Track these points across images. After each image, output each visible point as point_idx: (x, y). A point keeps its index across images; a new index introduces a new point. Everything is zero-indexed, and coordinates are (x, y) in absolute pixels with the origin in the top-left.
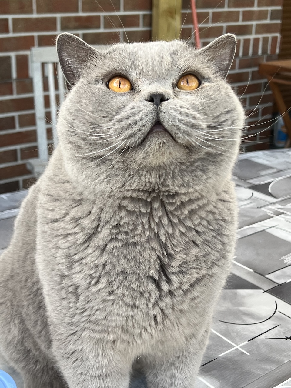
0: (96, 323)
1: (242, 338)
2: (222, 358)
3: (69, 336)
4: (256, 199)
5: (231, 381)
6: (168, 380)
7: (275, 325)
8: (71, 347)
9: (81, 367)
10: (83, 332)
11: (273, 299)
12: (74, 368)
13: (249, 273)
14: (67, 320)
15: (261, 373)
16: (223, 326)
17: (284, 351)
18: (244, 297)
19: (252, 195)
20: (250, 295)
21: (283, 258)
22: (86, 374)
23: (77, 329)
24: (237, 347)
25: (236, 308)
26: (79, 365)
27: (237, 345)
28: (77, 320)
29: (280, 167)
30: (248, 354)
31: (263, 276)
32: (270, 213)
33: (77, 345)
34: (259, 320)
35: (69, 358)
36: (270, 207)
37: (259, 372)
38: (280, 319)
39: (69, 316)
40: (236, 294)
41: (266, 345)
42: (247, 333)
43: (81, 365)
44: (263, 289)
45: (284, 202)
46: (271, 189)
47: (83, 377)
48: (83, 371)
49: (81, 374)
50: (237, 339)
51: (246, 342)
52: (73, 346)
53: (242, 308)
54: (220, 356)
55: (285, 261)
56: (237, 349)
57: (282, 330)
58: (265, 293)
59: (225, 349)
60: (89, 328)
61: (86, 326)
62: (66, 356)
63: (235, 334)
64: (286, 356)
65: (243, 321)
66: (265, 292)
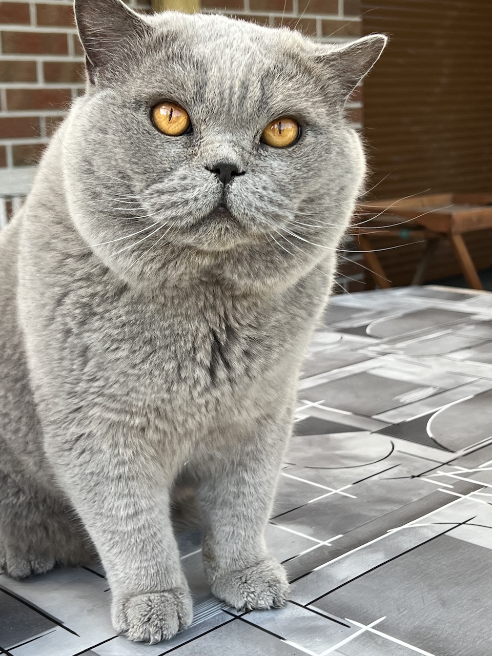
0: (113, 397)
1: (344, 482)
2: (313, 504)
3: (70, 413)
4: (348, 342)
5: (329, 526)
6: (233, 489)
7: (393, 464)
8: (74, 430)
9: (92, 464)
10: (92, 409)
11: (387, 439)
12: (81, 465)
13: (345, 416)
14: (67, 387)
15: (377, 515)
16: (312, 473)
17: (410, 490)
18: (340, 440)
19: (340, 338)
20: (351, 438)
21: (397, 398)
22: (99, 474)
23: (82, 404)
24: (334, 491)
25: (329, 452)
26: (88, 460)
27: (336, 489)
28: (83, 390)
29: (380, 309)
30: (355, 497)
31: (369, 417)
32: (370, 354)
33: (83, 427)
34: (368, 461)
35: (71, 449)
36: (371, 348)
37: (373, 514)
38: (400, 458)
39: (71, 381)
40: (328, 439)
41: (381, 486)
42: (350, 476)
43: (90, 460)
44: (370, 431)
45: (393, 341)
46: (371, 330)
47: (95, 478)
48: (94, 469)
49: (92, 473)
50: (335, 484)
51: (350, 486)
52: (77, 428)
53: (338, 452)
54: (310, 502)
55: (402, 401)
56: (336, 494)
57: (405, 469)
58: (374, 434)
59: (318, 495)
60: (102, 403)
61: (96, 400)
62: (67, 446)
63: (332, 478)
64: (414, 495)
65: (343, 464)
66: (372, 433)
